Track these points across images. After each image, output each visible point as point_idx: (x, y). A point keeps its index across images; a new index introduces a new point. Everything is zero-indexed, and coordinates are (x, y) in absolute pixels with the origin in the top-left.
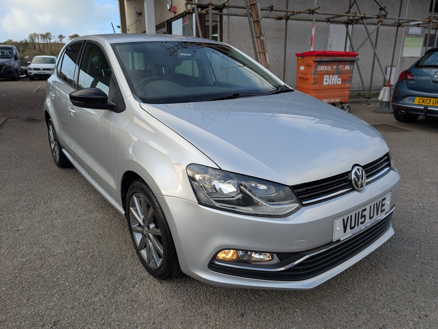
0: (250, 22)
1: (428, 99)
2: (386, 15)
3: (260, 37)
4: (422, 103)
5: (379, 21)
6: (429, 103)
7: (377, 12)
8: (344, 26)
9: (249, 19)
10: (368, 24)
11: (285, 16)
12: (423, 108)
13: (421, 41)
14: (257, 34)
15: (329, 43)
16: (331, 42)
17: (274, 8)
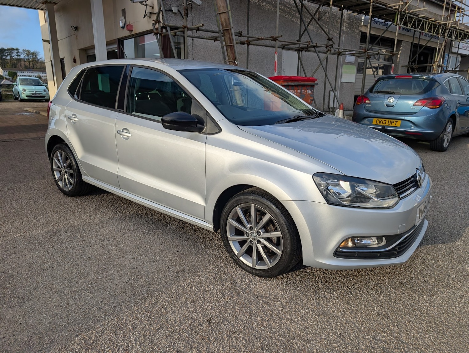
0: (223, 47)
1: (384, 120)
2: (333, 45)
3: (234, 61)
4: (379, 123)
5: (328, 50)
6: (385, 123)
7: (326, 42)
8: (296, 53)
9: (222, 44)
10: (319, 52)
11: (246, 41)
12: (381, 128)
13: (355, 68)
14: (230, 58)
15: (282, 68)
16: (284, 67)
17: (243, 34)
